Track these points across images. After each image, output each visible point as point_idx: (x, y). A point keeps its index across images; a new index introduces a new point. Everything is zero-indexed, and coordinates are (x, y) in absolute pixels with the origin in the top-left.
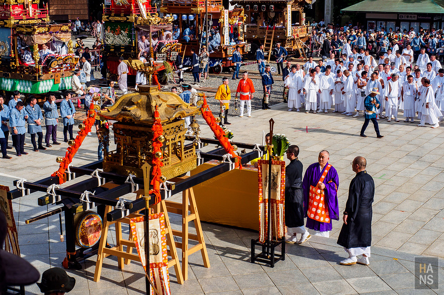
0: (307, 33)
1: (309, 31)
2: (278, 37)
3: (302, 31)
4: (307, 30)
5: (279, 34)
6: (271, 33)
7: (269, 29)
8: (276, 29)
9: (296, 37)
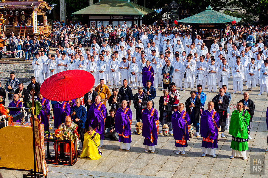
0: (49, 30)
1: (50, 29)
2: (29, 33)
3: (45, 29)
4: (49, 28)
5: (29, 31)
6: (23, 31)
7: (22, 28)
8: (27, 28)
9: (41, 33)
